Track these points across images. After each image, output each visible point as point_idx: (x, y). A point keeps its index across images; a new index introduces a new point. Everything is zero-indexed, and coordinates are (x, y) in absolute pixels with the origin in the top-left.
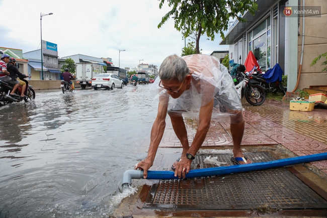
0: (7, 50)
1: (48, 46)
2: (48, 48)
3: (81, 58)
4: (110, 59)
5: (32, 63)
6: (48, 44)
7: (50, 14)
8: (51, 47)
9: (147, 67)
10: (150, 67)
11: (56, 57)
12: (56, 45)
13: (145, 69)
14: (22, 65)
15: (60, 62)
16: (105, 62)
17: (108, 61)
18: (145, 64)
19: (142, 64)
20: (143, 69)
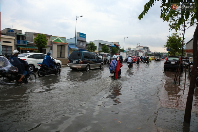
0: (58, 38)
1: (80, 35)
2: (80, 36)
3: (100, 42)
4: (118, 43)
5: (71, 45)
6: (81, 34)
7: (81, 16)
8: (82, 36)
9: (142, 48)
10: (144, 48)
11: (85, 42)
12: (85, 35)
13: (141, 49)
14: (65, 46)
15: (87, 44)
16: (114, 45)
17: (117, 44)
18: (141, 46)
19: (139, 46)
20: (140, 49)
